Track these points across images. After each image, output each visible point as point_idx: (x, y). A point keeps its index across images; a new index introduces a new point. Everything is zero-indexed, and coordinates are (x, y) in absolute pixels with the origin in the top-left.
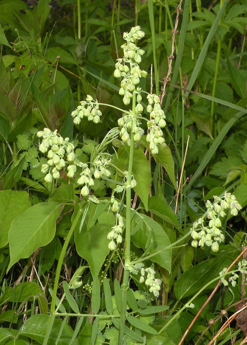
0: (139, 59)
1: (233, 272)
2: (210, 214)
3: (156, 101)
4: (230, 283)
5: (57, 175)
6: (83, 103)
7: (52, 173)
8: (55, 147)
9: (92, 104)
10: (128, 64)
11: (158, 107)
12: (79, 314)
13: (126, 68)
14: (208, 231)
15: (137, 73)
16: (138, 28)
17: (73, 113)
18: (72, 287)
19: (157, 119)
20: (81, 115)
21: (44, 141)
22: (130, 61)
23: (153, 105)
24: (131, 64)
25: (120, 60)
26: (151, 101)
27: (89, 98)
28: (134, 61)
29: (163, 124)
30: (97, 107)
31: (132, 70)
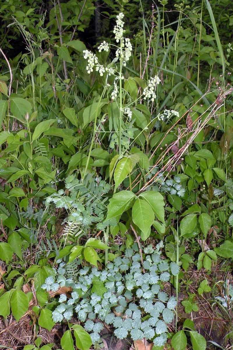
0: (122, 26)
1: (162, 115)
2: (150, 85)
3: (128, 41)
4: (161, 119)
5: (92, 70)
6: (102, 44)
7: (90, 70)
8: (90, 58)
9: (105, 44)
10: (118, 28)
11: (129, 43)
12: (105, 132)
13: (118, 29)
14: (149, 92)
15: (122, 31)
16: (122, 13)
17: (99, 48)
18: (102, 122)
19: (129, 47)
20: (101, 49)
21: (86, 55)
22: (119, 27)
23: (127, 42)
24: (120, 28)
25: (115, 26)
26: (126, 41)
27: (104, 42)
28: (120, 26)
29: (131, 49)
30: (107, 45)
31: (120, 29)
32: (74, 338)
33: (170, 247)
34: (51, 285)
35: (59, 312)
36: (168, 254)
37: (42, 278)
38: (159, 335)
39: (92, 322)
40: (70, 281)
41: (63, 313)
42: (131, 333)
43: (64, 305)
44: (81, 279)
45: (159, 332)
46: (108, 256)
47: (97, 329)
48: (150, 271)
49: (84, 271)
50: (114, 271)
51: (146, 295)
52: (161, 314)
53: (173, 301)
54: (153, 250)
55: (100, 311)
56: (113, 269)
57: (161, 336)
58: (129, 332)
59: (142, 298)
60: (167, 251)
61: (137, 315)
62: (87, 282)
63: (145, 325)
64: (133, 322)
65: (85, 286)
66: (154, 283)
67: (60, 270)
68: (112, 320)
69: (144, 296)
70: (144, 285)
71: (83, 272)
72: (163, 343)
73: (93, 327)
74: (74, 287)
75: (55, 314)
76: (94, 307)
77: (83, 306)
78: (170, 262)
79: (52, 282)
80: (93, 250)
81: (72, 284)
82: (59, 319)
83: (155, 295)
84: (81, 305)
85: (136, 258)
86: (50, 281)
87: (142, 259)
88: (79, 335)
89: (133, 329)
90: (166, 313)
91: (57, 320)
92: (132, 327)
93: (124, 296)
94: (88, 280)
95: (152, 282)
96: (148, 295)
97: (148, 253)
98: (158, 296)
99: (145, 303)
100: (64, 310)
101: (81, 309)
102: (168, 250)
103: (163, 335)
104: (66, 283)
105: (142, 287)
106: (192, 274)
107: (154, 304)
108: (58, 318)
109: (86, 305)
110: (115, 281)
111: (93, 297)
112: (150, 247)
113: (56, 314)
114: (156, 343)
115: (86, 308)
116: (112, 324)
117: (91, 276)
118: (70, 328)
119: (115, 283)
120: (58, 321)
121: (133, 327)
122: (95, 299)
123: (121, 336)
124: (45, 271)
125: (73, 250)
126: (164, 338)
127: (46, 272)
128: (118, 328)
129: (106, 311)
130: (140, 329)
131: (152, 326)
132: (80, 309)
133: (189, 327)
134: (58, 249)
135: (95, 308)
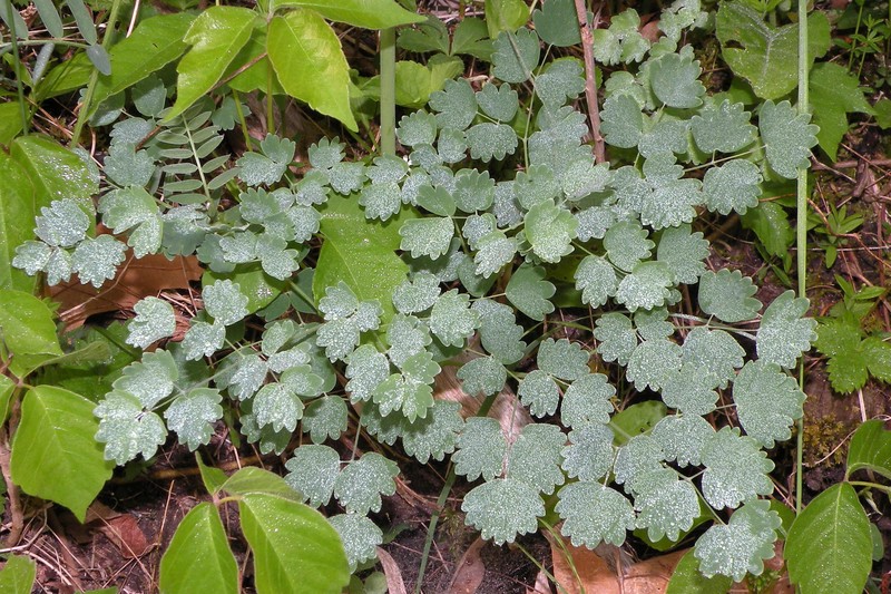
32: (239, 544)
33: (742, 20)
34: (70, 249)
35: (136, 402)
36: (737, 61)
37: (15, 207)
38: (725, 515)
39: (331, 451)
40: (189, 218)
41: (161, 408)
42: (562, 509)
43: (164, 361)
44: (250, 208)
45: (722, 495)
46: (398, 80)
47: (359, 492)
48: (644, 154)
49: (265, 161)
50: (440, 158)
51: (635, 291)
52: (727, 394)
53: (791, 318)
54: (644, 46)
55: (382, 387)
56: (435, 145)
57: (736, 519)
58: (550, 501)
59: (612, 305)
60: (732, 44)
61: (590, 401)
62: (287, 221)
63: (640, 459)
64: (568, 443)
65: (277, 243)
66: (672, 219)
67: (121, 159)
68: (449, 439)
69: (621, 298)
70: (620, 236)
71: (258, 169)
72: (756, 555)
73: (340, 482)
74: (217, 255)
75: (113, 414)
76: (340, 367)
77: (278, 362)
78: (754, 104)
79: (79, 233)
80: (321, 27)
81: (199, 239)
82: (140, 441)
83: (681, 287)
84: (265, 358)
85: (556, 82)
86: (62, 220)
87: (590, 89)
88: (268, 531)
89: (568, 480)
90: (755, 389)
91: (126, 448)
92: (565, 474)
93: (505, 301)
94: (292, 214)
95: (664, 217)
96: (647, 289)
97: (615, 60)
98: (703, 297)
99: (629, 334)
100: (165, 392)
101: (271, 378)
102: (736, 38)
103: (752, 513)
104: (168, 229)
105: (606, 245)
106: (858, 177)
107: (678, 338)
108: (134, 435)
109: (298, 356)
110: (459, 212)
111: (332, 309)
112: (628, 23)
113: (120, 414)
114: (712, 557)
115: (299, 370)
116: (448, 456)
117: (311, 190)
118: (214, 492)
119: (460, 223)
120: (132, 456)
121: (570, 469)
122: (343, 318)
123: (505, 523)
124: (26, 165)
125: (196, 30)
126: (756, 530)
127: (33, 174)
128: (481, 480)
129: (416, 382)
130: (613, 485)
131: (674, 465)
132: (261, 379)
133: (878, 463)
134: (101, 33)
135: (350, 373)
